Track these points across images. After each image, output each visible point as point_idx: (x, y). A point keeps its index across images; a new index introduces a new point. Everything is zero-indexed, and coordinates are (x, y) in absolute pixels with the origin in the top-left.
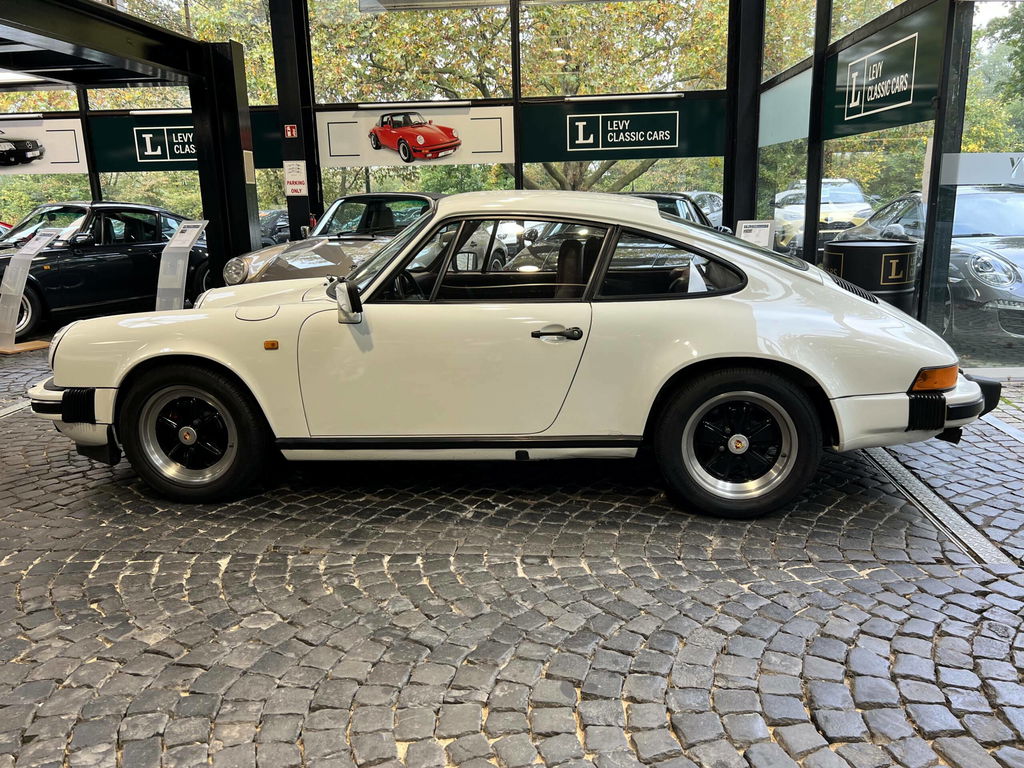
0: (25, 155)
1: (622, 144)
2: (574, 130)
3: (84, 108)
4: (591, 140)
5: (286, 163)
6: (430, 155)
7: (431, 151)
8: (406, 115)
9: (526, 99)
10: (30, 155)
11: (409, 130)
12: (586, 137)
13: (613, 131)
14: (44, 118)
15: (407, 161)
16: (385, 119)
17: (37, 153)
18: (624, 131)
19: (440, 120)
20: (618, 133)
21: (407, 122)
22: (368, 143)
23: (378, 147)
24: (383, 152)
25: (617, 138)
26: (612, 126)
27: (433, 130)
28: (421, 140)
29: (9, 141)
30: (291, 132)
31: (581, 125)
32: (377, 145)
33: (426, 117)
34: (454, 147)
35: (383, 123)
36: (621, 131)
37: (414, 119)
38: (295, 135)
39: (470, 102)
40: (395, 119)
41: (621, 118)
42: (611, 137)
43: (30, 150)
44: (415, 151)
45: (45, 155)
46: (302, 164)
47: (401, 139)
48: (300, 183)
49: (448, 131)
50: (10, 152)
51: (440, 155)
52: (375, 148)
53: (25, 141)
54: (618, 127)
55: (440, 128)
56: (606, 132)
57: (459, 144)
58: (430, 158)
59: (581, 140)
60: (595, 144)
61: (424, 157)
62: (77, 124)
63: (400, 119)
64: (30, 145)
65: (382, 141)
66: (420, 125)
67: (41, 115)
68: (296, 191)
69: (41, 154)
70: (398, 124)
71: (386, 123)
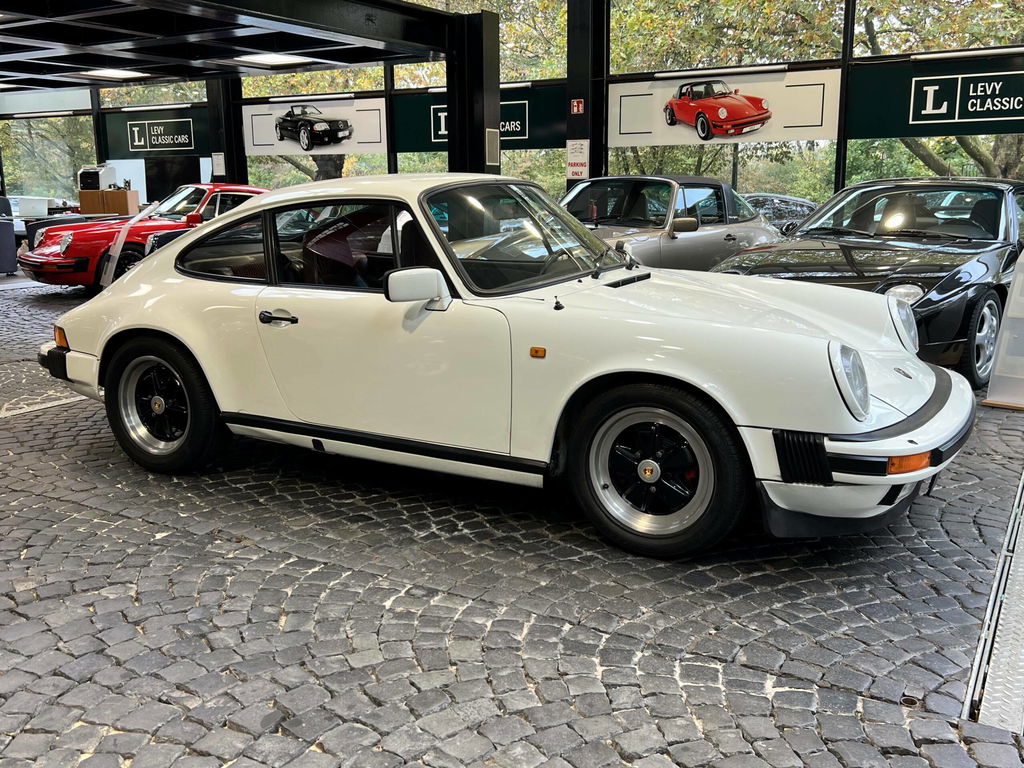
0: (337, 135)
1: (989, 113)
2: (921, 97)
3: (389, 88)
4: (944, 109)
5: (569, 143)
6: (732, 131)
7: (733, 126)
8: (709, 84)
9: (858, 59)
10: (341, 134)
11: (711, 101)
12: (937, 105)
13: (976, 97)
14: (356, 98)
15: (704, 139)
16: (684, 90)
17: (347, 133)
18: (993, 96)
19: (747, 88)
20: (984, 99)
21: (709, 93)
22: (662, 118)
23: (673, 123)
24: (677, 128)
25: (982, 106)
26: (975, 90)
27: (738, 100)
28: (723, 114)
29: (325, 121)
30: (577, 107)
31: (931, 90)
32: (672, 120)
33: (732, 85)
34: (762, 121)
35: (682, 95)
36: (989, 96)
37: (717, 88)
38: (581, 111)
39: (786, 66)
40: (695, 89)
41: (990, 80)
42: (973, 105)
43: (341, 130)
44: (715, 126)
45: (353, 135)
46: (586, 143)
47: (700, 113)
48: (582, 165)
49: (756, 102)
50: (325, 131)
51: (745, 130)
52: (670, 124)
53: (338, 121)
54: (985, 91)
55: (749, 99)
56: (965, 97)
57: (769, 117)
58: (732, 135)
59: (929, 110)
60: (950, 114)
61: (725, 134)
62: (381, 103)
63: (701, 88)
64: (341, 126)
65: (678, 116)
66: (724, 95)
67: (352, 95)
68: (576, 174)
69: (350, 134)
70: (698, 95)
71: (684, 94)
